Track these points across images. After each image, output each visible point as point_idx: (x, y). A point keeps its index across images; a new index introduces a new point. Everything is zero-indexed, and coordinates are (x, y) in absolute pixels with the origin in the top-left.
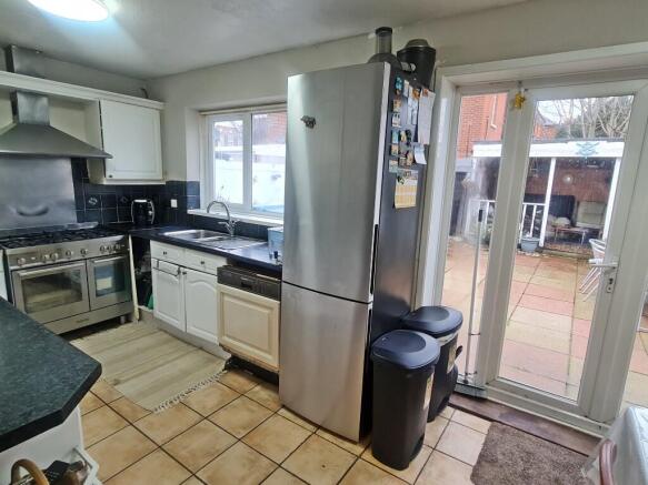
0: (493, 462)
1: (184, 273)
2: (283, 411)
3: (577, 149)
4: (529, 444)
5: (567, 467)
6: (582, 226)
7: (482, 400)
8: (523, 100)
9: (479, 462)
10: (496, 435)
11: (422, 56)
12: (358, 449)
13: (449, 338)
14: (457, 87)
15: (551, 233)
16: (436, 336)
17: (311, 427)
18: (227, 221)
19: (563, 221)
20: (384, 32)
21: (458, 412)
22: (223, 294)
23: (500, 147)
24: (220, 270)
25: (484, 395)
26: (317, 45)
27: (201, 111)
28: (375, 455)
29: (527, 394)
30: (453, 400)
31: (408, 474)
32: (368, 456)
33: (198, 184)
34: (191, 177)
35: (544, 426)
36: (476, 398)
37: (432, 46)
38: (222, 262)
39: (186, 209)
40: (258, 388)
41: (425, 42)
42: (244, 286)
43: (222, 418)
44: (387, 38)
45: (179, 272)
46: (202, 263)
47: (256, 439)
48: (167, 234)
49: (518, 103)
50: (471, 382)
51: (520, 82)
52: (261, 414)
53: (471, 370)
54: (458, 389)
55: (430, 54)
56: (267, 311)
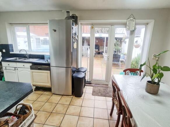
0: (95, 92)
1: (17, 69)
2: (53, 95)
3: (99, 35)
4: (99, 88)
5: (105, 90)
6: (100, 51)
7: (91, 83)
8: (93, 27)
9: (93, 93)
10: (94, 88)
11: (75, 18)
12: (72, 97)
13: (85, 72)
14: (81, 24)
15: (95, 53)
16: (83, 72)
17: (61, 96)
18: (26, 54)
19: (97, 50)
20: (68, 12)
21: (87, 86)
22: (33, 72)
23: (90, 34)
24: (31, 67)
25: (91, 82)
26: (49, 11)
27: (10, 24)
28: (75, 96)
29: (98, 81)
30: (86, 85)
31: (82, 97)
32: (74, 97)
33: (12, 45)
34: (10, 43)
35: (101, 85)
36: (90, 83)
37: (77, 16)
38: (31, 64)
39: (10, 52)
40: (45, 92)
41: (75, 15)
42: (39, 69)
43: (39, 100)
44: (69, 13)
45: (15, 69)
46: (24, 66)
47: (50, 101)
48: (7, 59)
49: (92, 28)
50: (88, 81)
51: (92, 24)
52: (49, 97)
53: (88, 79)
54: (86, 83)
55: (77, 17)
56: (47, 74)
